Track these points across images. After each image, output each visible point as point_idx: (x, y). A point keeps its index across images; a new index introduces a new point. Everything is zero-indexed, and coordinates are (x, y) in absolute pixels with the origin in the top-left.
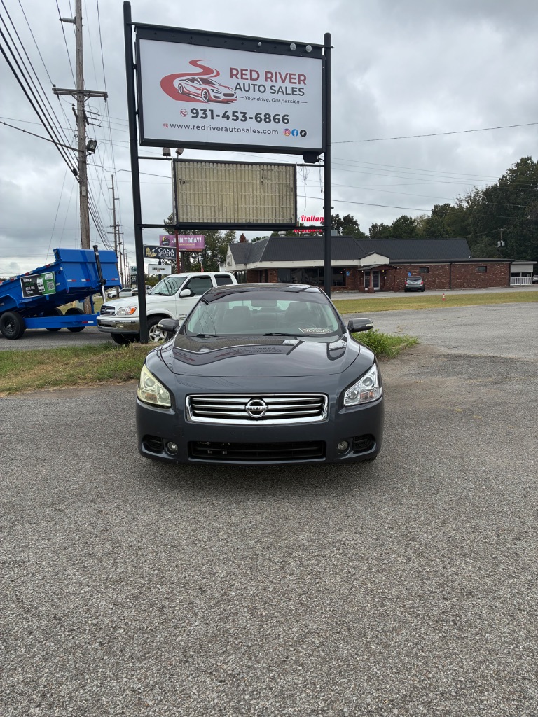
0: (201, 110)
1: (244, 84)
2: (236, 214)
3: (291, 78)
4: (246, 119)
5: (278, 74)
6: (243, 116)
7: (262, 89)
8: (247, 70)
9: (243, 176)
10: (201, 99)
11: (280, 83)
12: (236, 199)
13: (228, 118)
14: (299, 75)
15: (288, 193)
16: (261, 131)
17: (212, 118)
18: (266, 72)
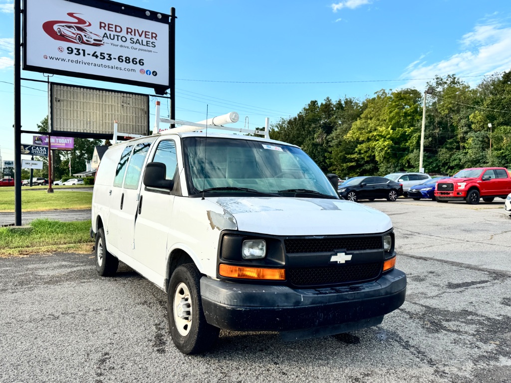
0: (76, 49)
1: (110, 34)
2: (101, 128)
3: (146, 35)
4: (111, 59)
5: (136, 31)
6: (109, 57)
7: (124, 39)
8: (113, 25)
9: (107, 100)
10: (75, 41)
11: (137, 37)
12: (101, 116)
13: (97, 57)
14: (152, 33)
15: (143, 115)
16: (123, 69)
17: (84, 55)
18: (127, 28)
